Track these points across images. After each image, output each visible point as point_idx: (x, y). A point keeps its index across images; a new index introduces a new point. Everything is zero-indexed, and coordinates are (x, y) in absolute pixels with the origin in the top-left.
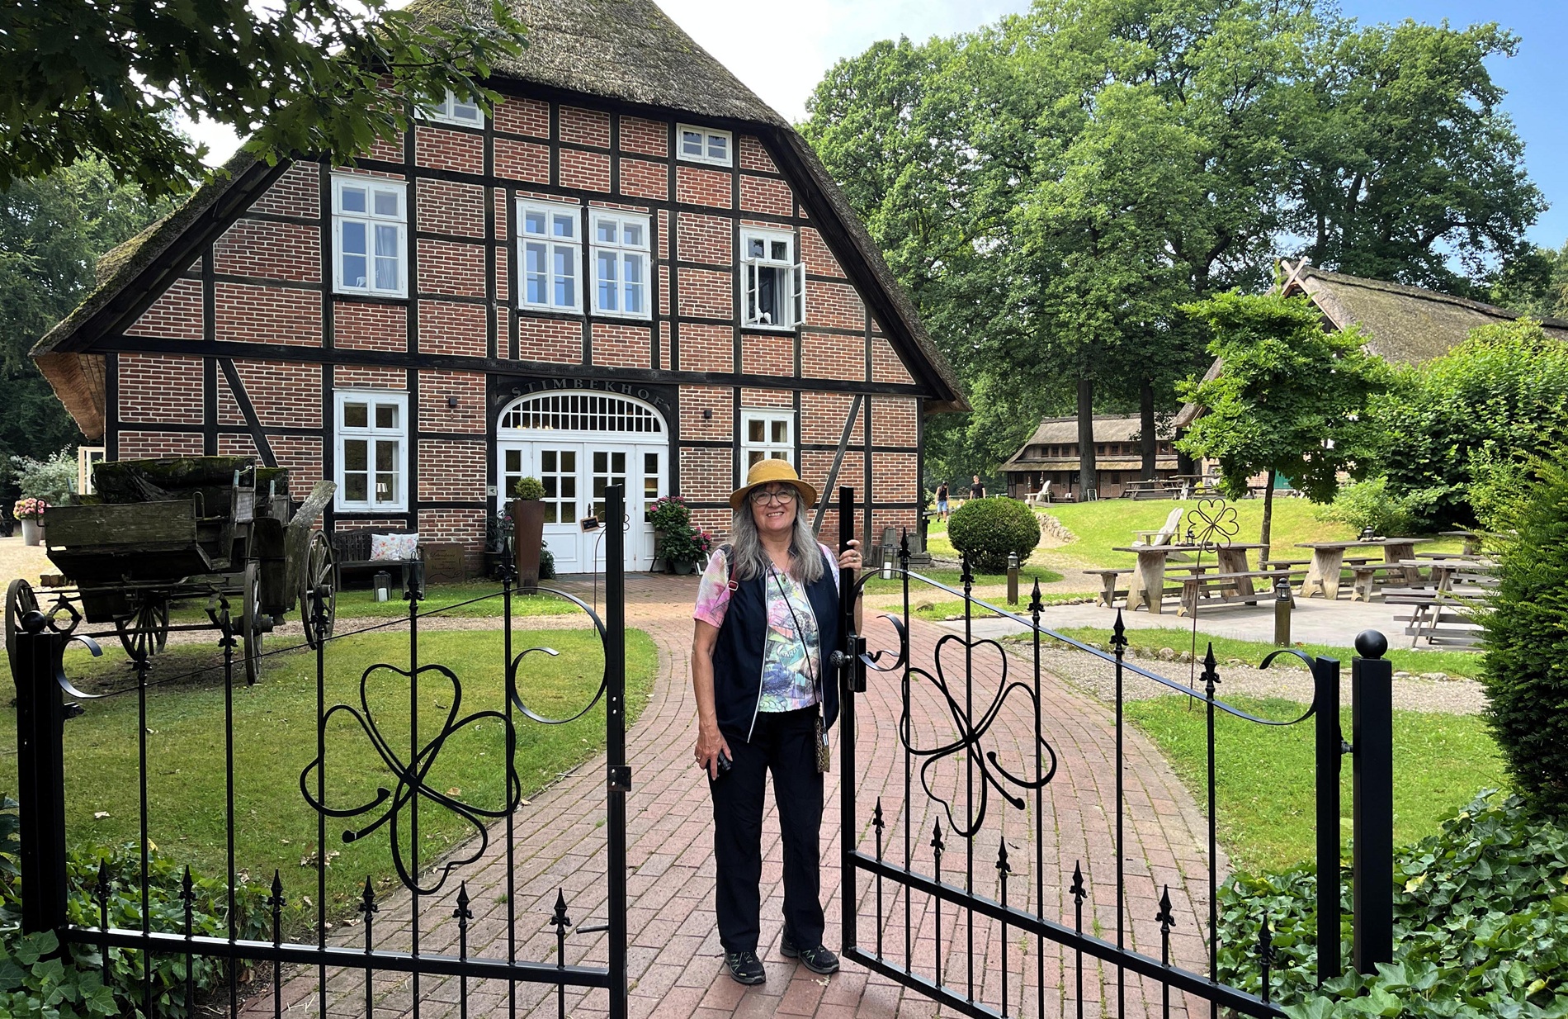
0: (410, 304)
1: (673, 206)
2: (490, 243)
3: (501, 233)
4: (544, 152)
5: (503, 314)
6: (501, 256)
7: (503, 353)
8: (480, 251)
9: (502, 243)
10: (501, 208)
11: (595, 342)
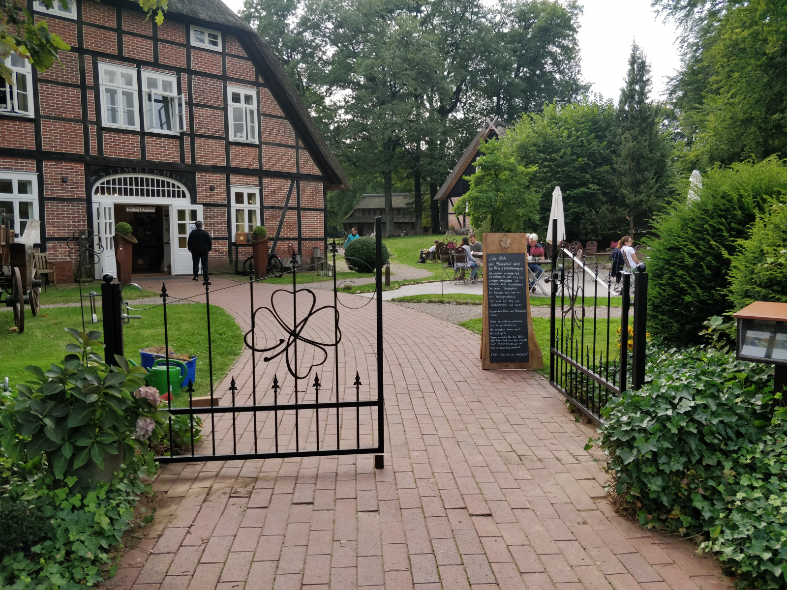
0: (35, 121)
1: (190, 72)
2: (83, 87)
3: (90, 81)
4: (114, 36)
5: (92, 129)
6: (90, 95)
7: (93, 152)
8: (77, 92)
9: (90, 88)
10: (89, 67)
11: (148, 147)
